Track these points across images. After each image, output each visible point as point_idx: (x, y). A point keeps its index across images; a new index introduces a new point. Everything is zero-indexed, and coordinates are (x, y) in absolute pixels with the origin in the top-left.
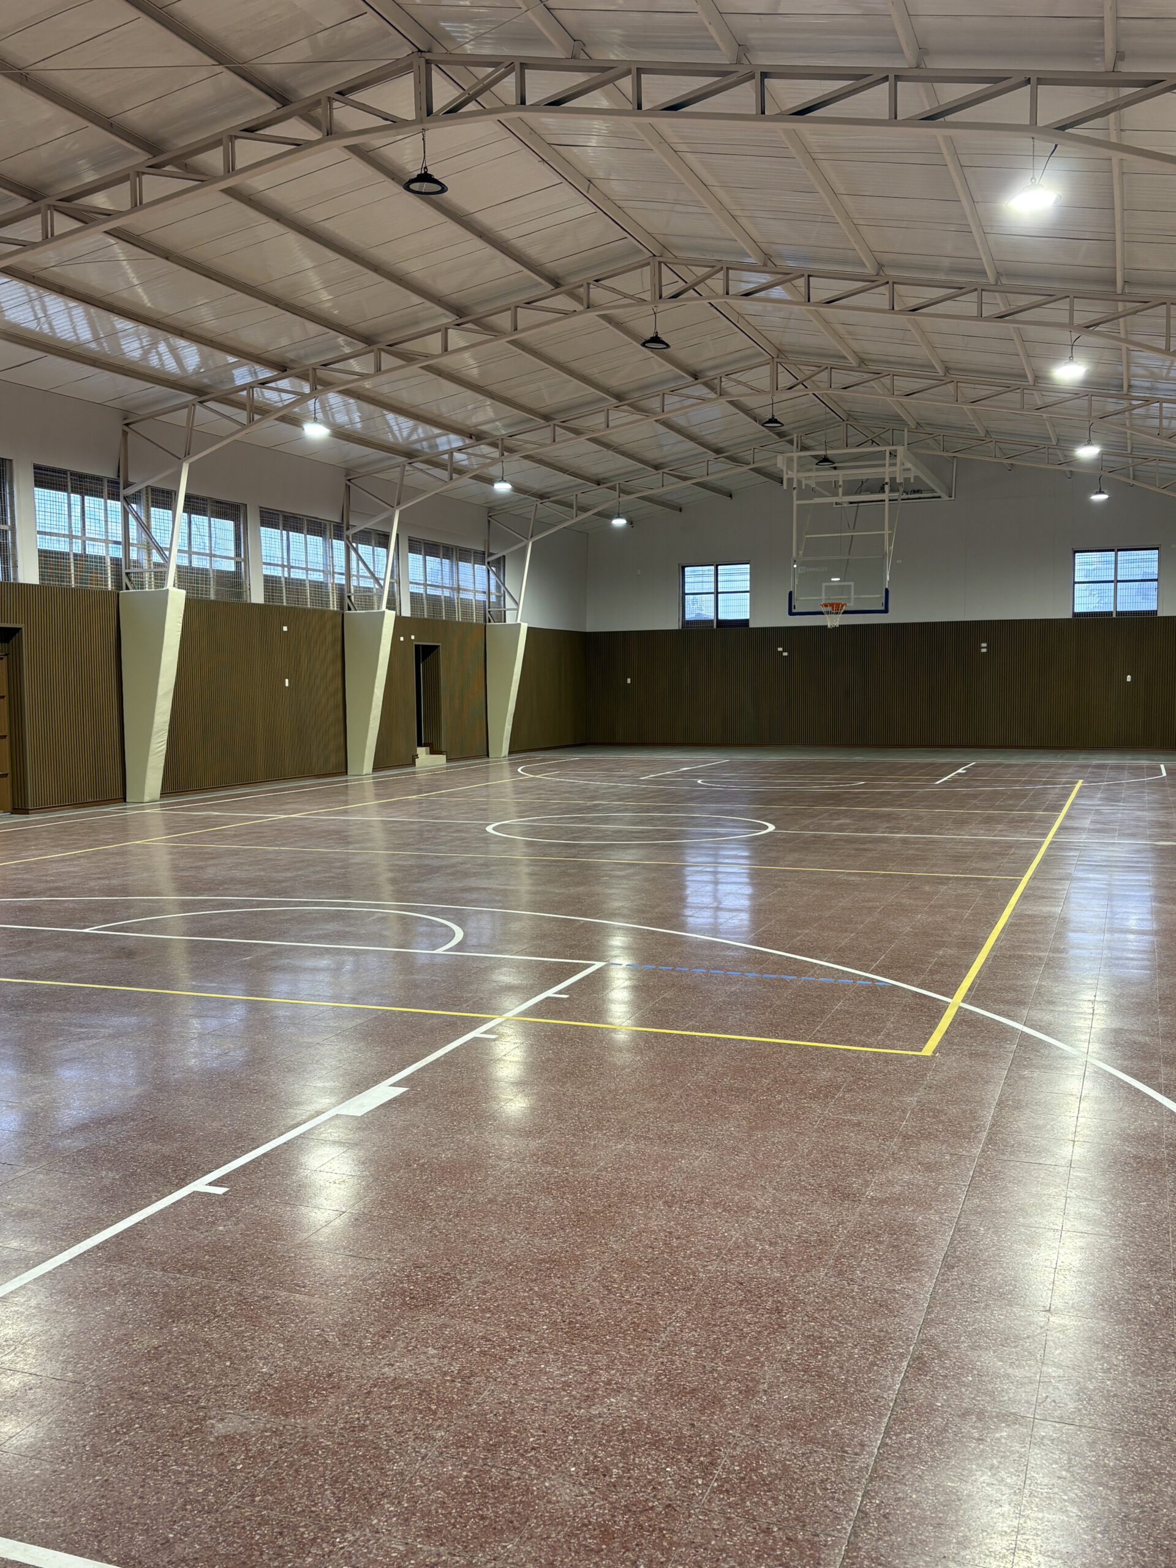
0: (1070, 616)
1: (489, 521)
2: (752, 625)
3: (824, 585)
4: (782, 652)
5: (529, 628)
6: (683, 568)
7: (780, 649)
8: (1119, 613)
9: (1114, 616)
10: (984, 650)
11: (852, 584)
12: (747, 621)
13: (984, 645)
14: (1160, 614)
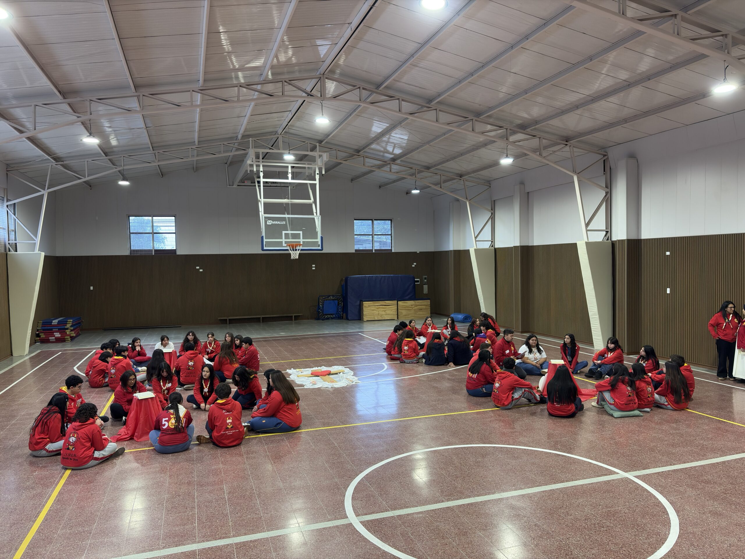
0: (354, 252)
1: (7, 174)
2: (178, 253)
3: (284, 232)
4: (199, 269)
5: (46, 257)
6: (129, 217)
7: (198, 268)
9: (374, 251)
10: (314, 268)
11: (301, 232)
12: (175, 250)
13: (314, 266)
14: (393, 251)
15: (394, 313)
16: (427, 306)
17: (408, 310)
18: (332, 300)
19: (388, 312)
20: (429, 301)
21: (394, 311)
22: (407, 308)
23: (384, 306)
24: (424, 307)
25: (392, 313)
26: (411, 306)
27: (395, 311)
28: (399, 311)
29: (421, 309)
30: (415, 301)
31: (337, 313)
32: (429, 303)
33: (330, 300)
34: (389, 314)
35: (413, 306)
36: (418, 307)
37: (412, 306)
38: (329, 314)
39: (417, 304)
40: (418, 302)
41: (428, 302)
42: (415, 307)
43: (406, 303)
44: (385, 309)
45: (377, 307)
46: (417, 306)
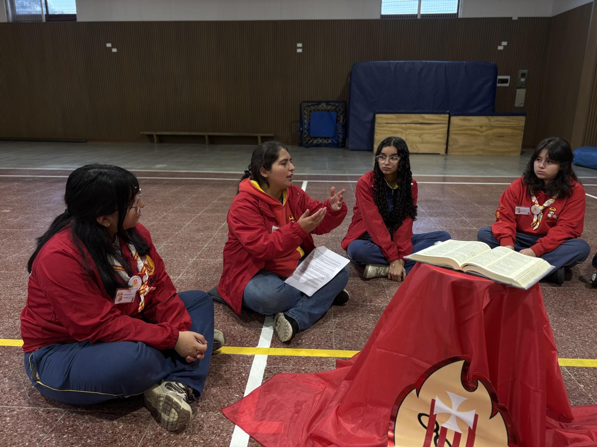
0: (378, 17)
4: (111, 48)
7: (109, 45)
8: (423, 16)
9: (419, 17)
10: (299, 51)
12: (74, 16)
13: (300, 45)
14: (460, 16)
15: (439, 140)
16: (515, 129)
17: (472, 135)
18: (326, 110)
19: (427, 137)
20: (523, 118)
21: (440, 136)
22: (469, 132)
23: (418, 126)
24: (509, 131)
25: (434, 139)
26: (478, 128)
27: (443, 136)
28: (452, 136)
29: (501, 136)
30: (490, 117)
31: (335, 137)
32: (523, 124)
33: (322, 110)
34: (428, 143)
35: (484, 129)
36: (495, 131)
37: (481, 127)
38: (321, 138)
39: (493, 124)
40: (497, 121)
41: (520, 121)
42: (487, 130)
43: (468, 120)
44: (421, 132)
45: (404, 125)
46: (492, 127)
